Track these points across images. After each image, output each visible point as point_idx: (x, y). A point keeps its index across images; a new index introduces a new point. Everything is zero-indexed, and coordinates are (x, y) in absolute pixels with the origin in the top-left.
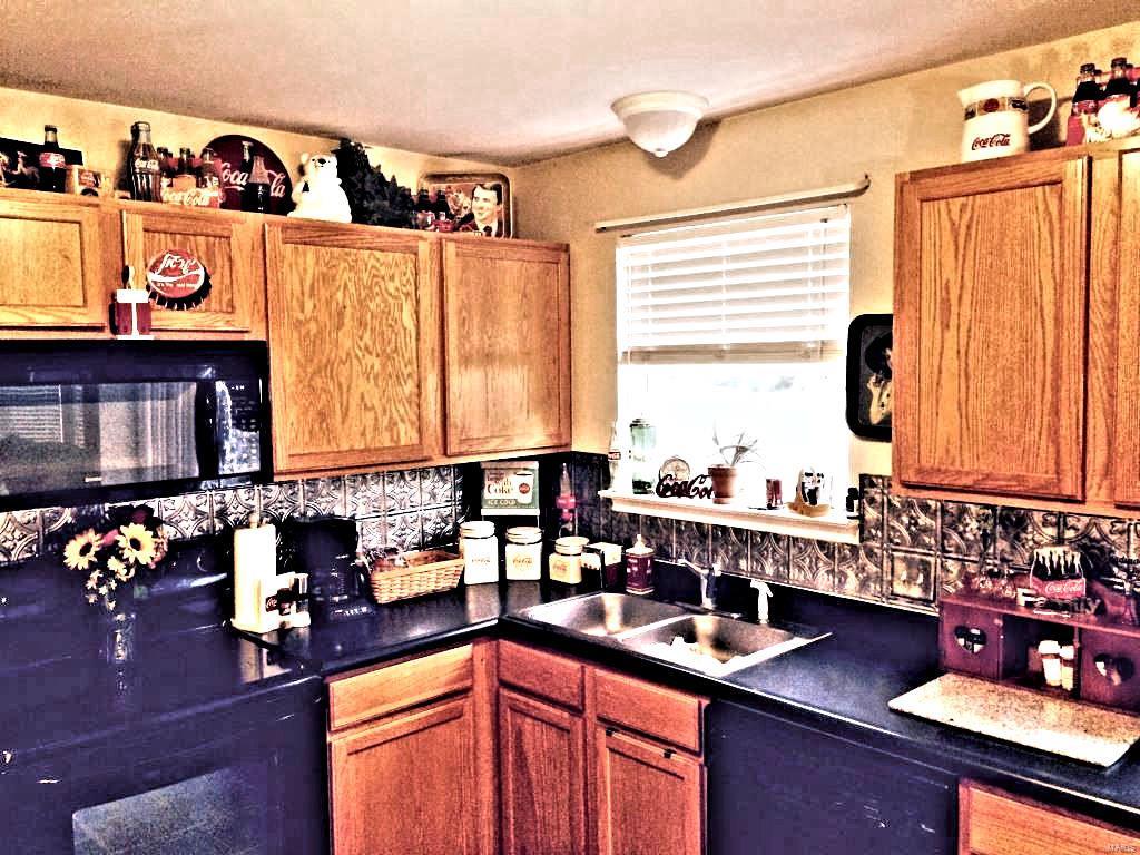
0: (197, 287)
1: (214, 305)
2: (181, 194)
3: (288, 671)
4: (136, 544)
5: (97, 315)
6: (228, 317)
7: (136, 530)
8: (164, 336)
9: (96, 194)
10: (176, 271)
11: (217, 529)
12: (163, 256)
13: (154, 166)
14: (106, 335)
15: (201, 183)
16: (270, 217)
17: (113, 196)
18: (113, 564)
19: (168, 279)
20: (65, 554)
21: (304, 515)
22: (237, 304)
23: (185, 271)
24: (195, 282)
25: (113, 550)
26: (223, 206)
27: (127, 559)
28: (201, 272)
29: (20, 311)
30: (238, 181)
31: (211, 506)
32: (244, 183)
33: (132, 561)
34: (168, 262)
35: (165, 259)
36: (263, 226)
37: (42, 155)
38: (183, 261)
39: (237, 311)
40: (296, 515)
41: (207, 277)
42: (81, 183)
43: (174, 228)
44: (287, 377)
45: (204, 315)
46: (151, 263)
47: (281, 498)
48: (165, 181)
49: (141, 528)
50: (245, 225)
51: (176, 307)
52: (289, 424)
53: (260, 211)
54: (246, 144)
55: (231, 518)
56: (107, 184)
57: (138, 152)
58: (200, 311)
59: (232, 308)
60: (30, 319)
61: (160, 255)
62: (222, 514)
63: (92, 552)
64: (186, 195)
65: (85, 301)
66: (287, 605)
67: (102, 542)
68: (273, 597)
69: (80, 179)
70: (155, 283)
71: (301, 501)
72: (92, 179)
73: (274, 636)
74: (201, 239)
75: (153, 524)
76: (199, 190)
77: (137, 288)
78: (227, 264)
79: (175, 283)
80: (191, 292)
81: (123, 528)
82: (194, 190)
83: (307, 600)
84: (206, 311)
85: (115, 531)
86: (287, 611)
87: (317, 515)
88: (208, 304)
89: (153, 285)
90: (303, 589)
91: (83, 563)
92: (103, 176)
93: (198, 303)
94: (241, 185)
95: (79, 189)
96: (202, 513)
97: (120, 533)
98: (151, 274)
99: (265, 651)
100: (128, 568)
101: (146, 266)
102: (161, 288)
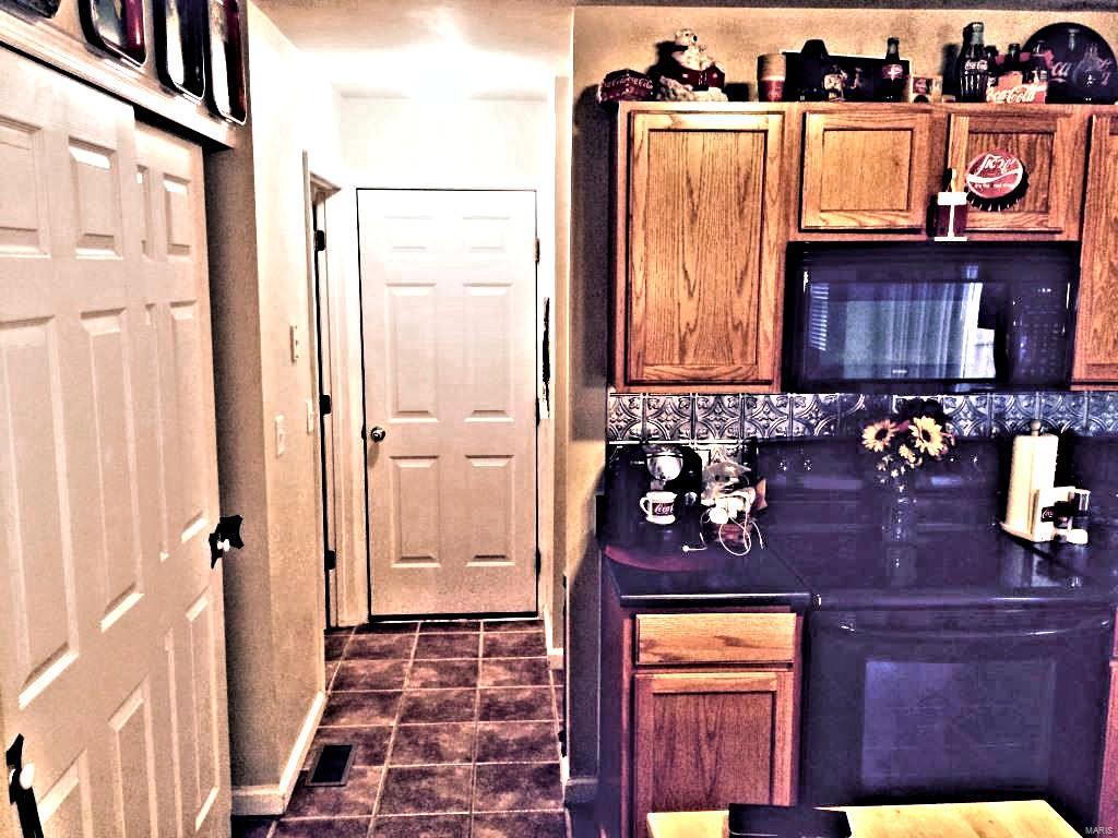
0: (1012, 187)
1: (1029, 206)
2: (1005, 92)
3: (1057, 584)
4: (927, 436)
5: (917, 218)
6: (1041, 218)
7: (926, 423)
8: (977, 238)
9: (926, 101)
10: (996, 171)
11: (994, 431)
12: (984, 157)
13: (983, 66)
14: (923, 237)
15: (1028, 79)
16: (1098, 107)
17: (940, 101)
18: (904, 451)
19: (985, 181)
20: (864, 436)
21: (1086, 428)
22: (1053, 204)
23: (1003, 171)
24: (1013, 182)
25: (905, 438)
26: (1049, 100)
27: (919, 449)
28: (1020, 171)
29: (853, 215)
30: (1060, 73)
31: (990, 408)
32: (1065, 74)
33: (922, 451)
34: (988, 164)
35: (987, 158)
36: (1091, 118)
37: (884, 68)
38: (1002, 161)
39: (1051, 211)
40: (1077, 428)
41: (1025, 176)
42: (916, 90)
43: (997, 128)
44: (1096, 280)
45: (1017, 215)
46: (971, 164)
47: (1062, 408)
48: (991, 80)
49: (931, 421)
50: (1072, 119)
51: (990, 209)
52: (1092, 331)
53: (1088, 102)
54: (1072, 31)
55: (1009, 423)
56: (936, 89)
57: (970, 54)
58: (1014, 212)
59: (1046, 209)
60: (860, 222)
61: (981, 156)
62: (1000, 417)
63: (888, 438)
64: (1011, 92)
65: (908, 205)
66: (1065, 519)
67: (897, 429)
68: (1050, 509)
69: (914, 87)
70: (973, 185)
71: (1083, 414)
72: (924, 86)
73: (1047, 546)
74: (1023, 137)
75: (941, 419)
76: (1025, 86)
77: (957, 190)
78: (1047, 161)
79: (992, 184)
80: (1007, 192)
81: (915, 419)
82: (1019, 86)
83: (1086, 518)
84: (1019, 211)
85: (908, 421)
86: (1064, 525)
87: (1101, 432)
88: (1024, 204)
89: (970, 186)
90: (1084, 505)
91: (879, 446)
92: (934, 82)
93: (1012, 203)
94: (1063, 77)
95: (912, 96)
96: (981, 415)
97: (914, 424)
98: (970, 175)
99: (1036, 559)
100: (917, 457)
101: (967, 167)
102: (978, 189)
